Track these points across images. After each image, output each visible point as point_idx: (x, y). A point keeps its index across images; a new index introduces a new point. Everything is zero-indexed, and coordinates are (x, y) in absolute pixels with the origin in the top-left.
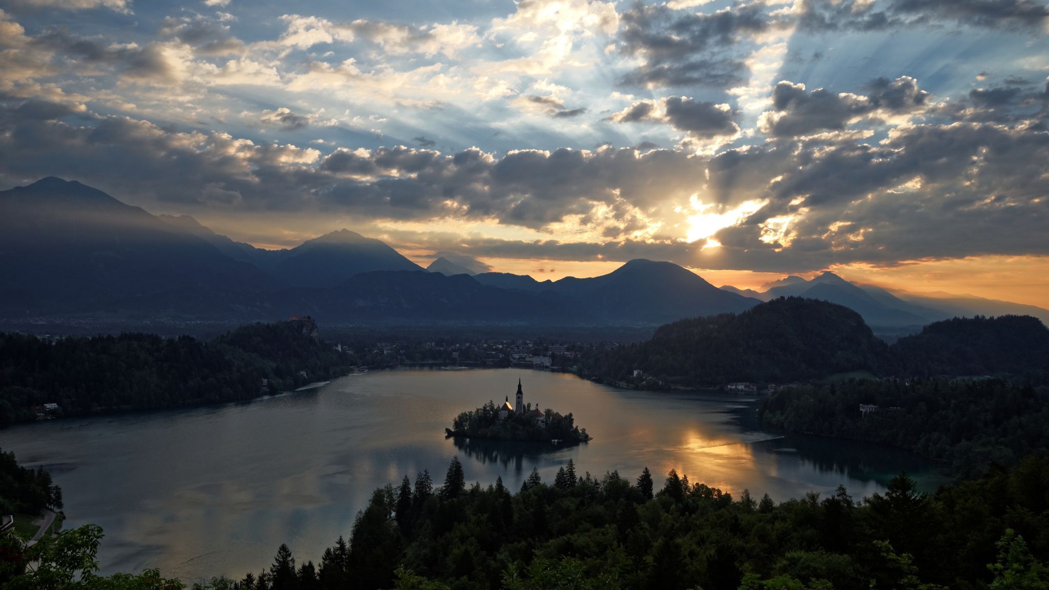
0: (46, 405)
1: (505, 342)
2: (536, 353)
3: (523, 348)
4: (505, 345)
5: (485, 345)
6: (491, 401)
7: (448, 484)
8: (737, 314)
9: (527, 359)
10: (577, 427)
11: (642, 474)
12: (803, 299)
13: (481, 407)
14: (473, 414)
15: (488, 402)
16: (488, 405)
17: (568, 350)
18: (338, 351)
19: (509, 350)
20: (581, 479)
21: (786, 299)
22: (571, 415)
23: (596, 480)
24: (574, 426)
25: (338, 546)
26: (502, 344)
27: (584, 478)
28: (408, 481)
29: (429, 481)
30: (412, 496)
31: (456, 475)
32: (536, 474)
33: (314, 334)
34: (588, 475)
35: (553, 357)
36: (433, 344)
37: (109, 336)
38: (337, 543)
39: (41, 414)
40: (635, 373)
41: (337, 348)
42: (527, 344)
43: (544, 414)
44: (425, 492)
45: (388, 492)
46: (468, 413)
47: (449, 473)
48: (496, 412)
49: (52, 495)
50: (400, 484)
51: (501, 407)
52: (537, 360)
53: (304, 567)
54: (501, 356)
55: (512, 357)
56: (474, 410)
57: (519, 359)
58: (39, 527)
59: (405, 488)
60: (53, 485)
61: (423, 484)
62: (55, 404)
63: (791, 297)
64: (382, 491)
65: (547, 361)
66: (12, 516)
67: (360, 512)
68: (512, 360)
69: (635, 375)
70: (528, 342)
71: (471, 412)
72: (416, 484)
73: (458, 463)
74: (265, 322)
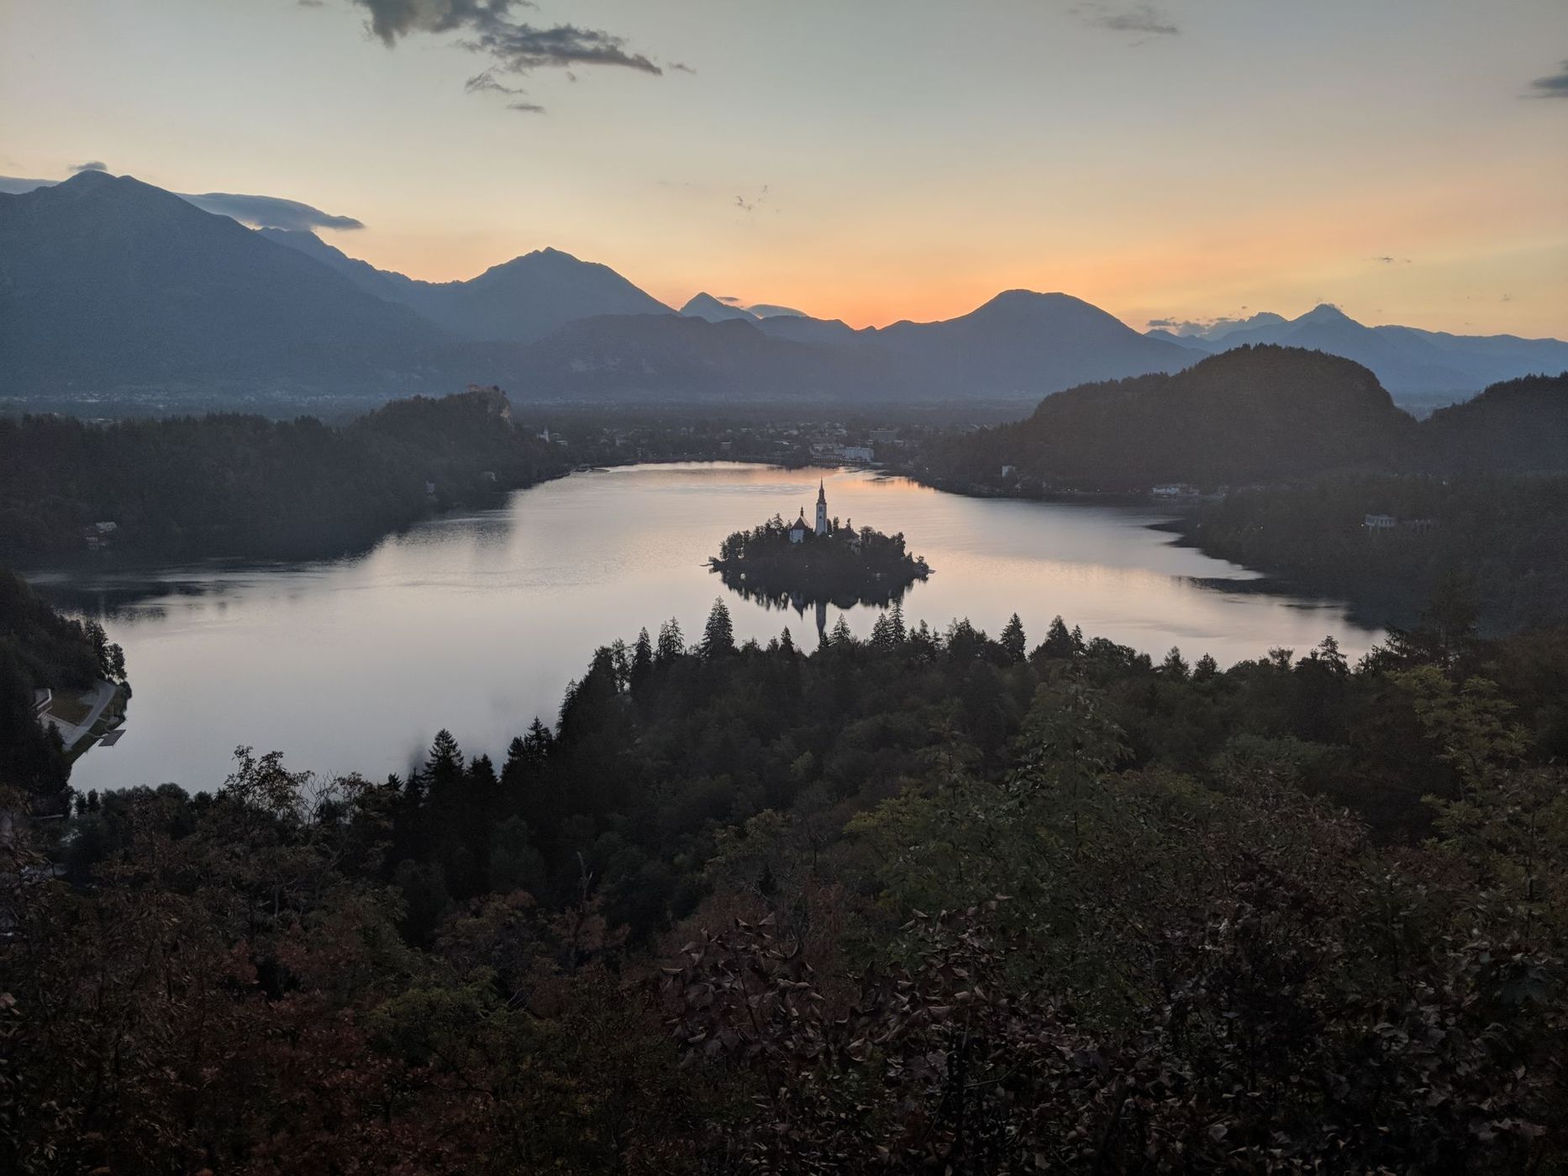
0: (98, 524)
1: (802, 424)
2: (849, 442)
3: (830, 435)
4: (802, 431)
5: (771, 431)
6: (778, 516)
7: (709, 640)
8: (1171, 374)
9: (836, 452)
10: (911, 554)
11: (1008, 624)
12: (1280, 347)
13: (763, 524)
14: (750, 535)
15: (772, 517)
16: (773, 521)
17: (899, 436)
18: (544, 440)
19: (807, 437)
20: (913, 630)
21: (1252, 348)
22: (901, 535)
23: (936, 634)
24: (906, 553)
25: (533, 733)
26: (798, 428)
27: (918, 630)
28: (646, 635)
29: (679, 636)
30: (653, 658)
31: (720, 624)
32: (843, 624)
33: (505, 414)
34: (924, 625)
35: (876, 447)
36: (692, 430)
37: (188, 417)
38: (532, 729)
39: (93, 538)
40: (1005, 470)
41: (542, 436)
42: (836, 428)
43: (860, 534)
44: (674, 651)
45: (618, 652)
46: (742, 534)
47: (709, 624)
48: (786, 532)
49: (109, 658)
50: (636, 640)
51: (793, 524)
52: (850, 453)
53: (476, 764)
54: (795, 447)
55: (813, 449)
56: (752, 530)
57: (823, 451)
58: (90, 707)
59: (643, 646)
60: (108, 644)
61: (668, 641)
62: (113, 523)
63: (1261, 344)
64: (609, 650)
65: (866, 454)
66: (49, 691)
67: (572, 683)
68: (812, 452)
69: (1004, 474)
70: (838, 425)
71: (747, 532)
72: (659, 640)
73: (722, 608)
74: (430, 395)
